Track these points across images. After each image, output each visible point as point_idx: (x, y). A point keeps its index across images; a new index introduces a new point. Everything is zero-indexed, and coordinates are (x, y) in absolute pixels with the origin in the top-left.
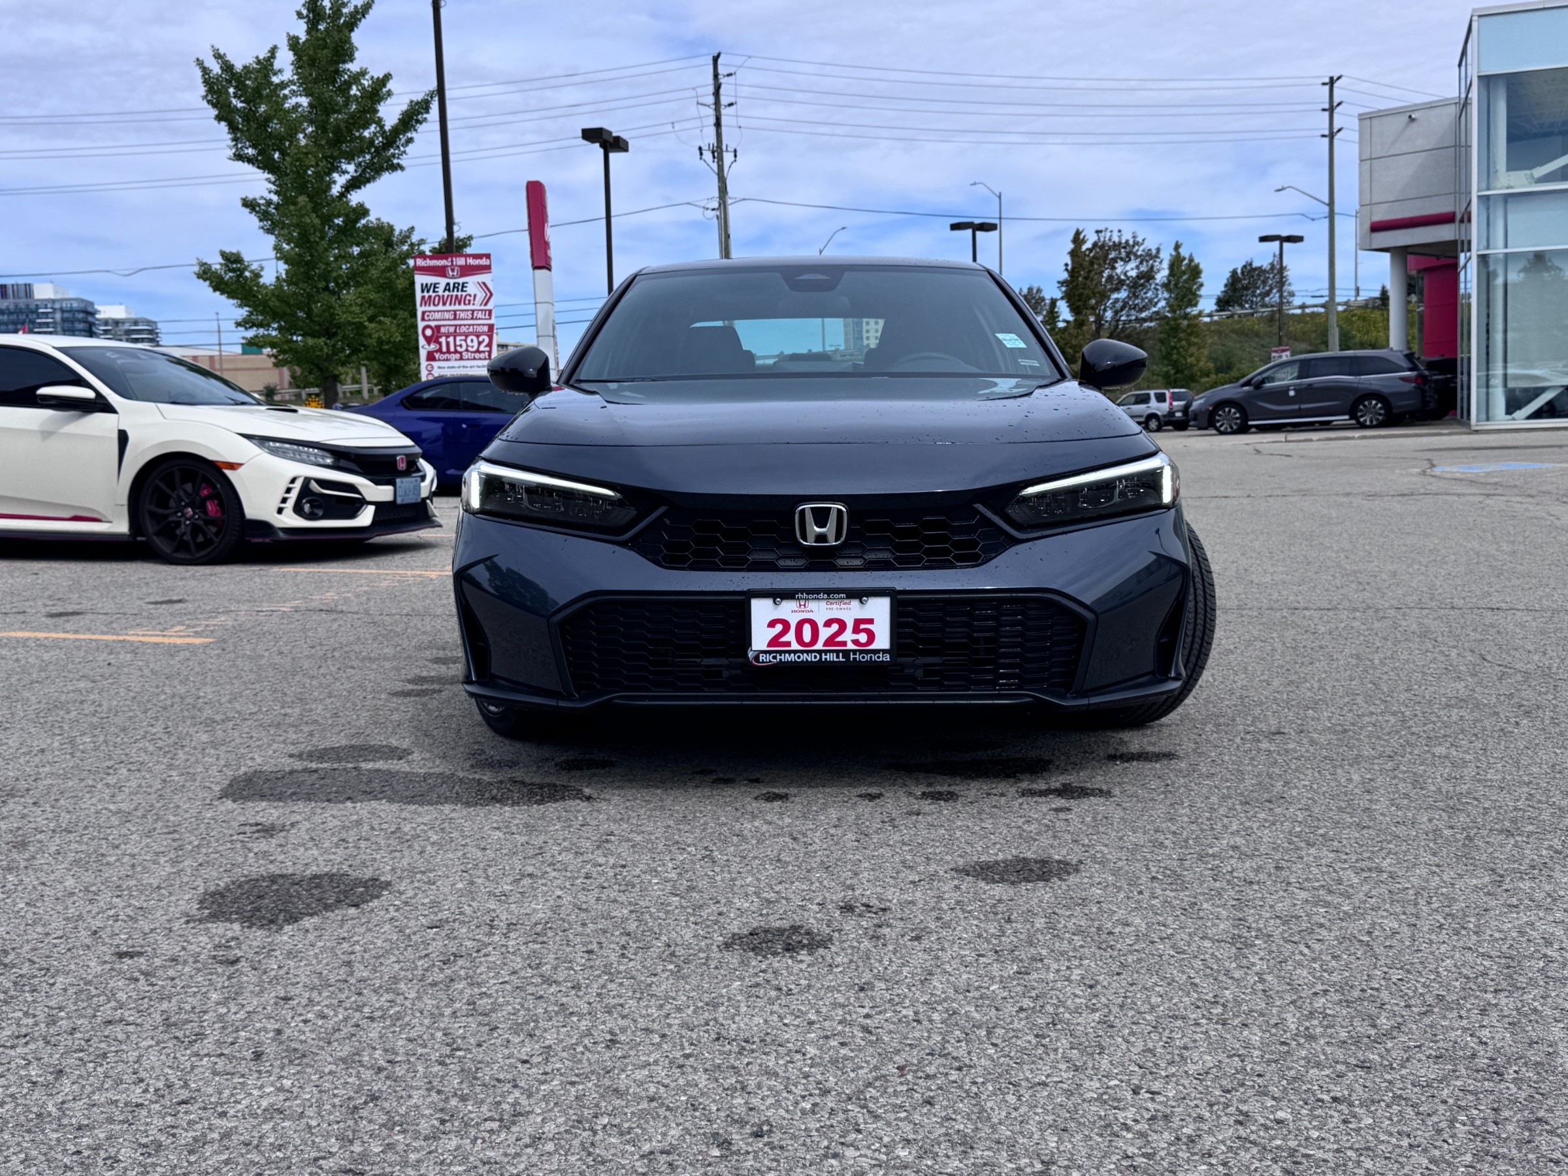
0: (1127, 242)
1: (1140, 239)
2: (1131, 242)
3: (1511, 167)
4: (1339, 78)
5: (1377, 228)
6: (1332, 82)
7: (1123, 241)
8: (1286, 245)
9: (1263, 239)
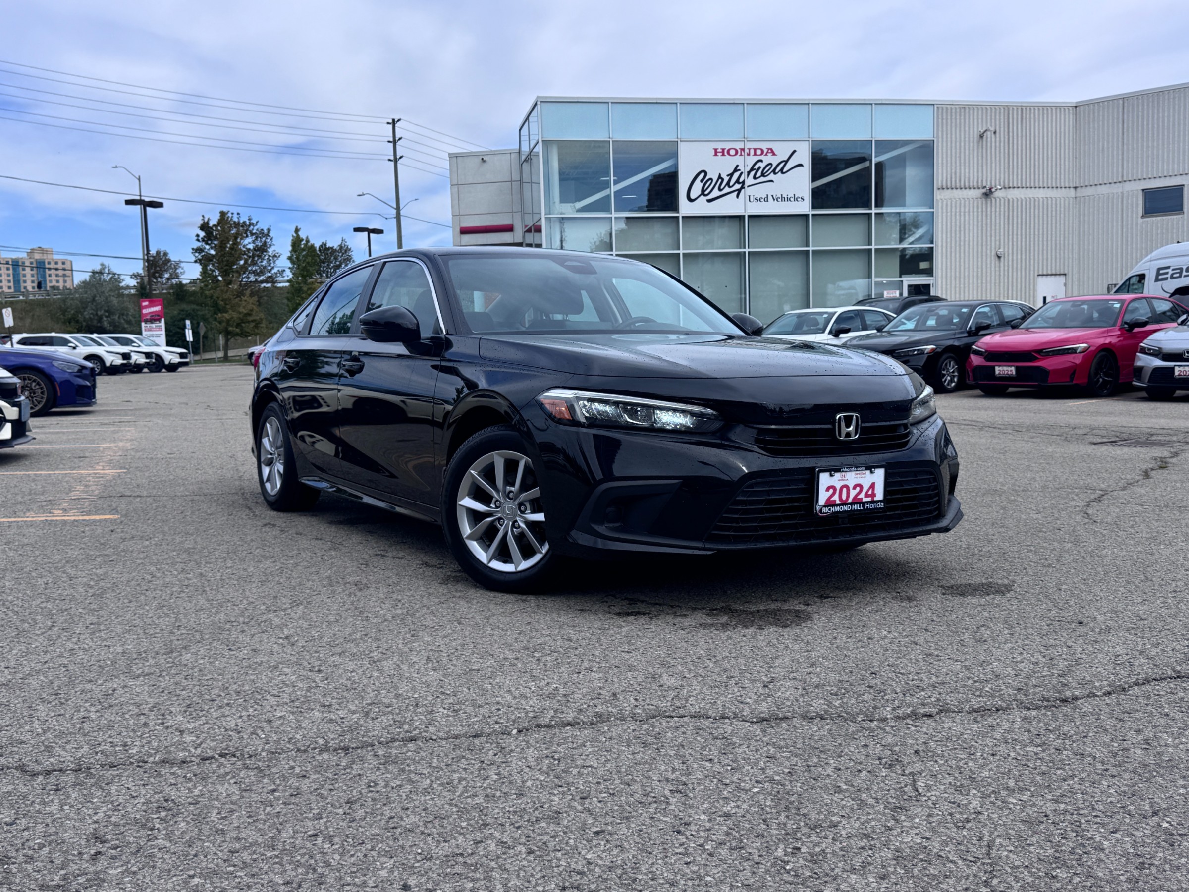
0: (244, 222)
1: (254, 221)
2: (248, 223)
3: (563, 200)
4: (399, 120)
5: (464, 231)
6: (394, 123)
7: (241, 221)
8: (371, 235)
9: (357, 230)
